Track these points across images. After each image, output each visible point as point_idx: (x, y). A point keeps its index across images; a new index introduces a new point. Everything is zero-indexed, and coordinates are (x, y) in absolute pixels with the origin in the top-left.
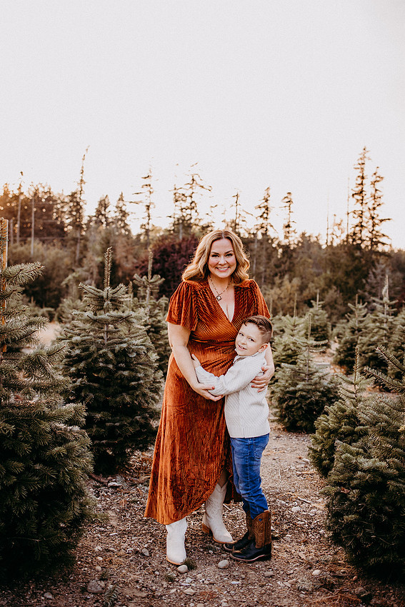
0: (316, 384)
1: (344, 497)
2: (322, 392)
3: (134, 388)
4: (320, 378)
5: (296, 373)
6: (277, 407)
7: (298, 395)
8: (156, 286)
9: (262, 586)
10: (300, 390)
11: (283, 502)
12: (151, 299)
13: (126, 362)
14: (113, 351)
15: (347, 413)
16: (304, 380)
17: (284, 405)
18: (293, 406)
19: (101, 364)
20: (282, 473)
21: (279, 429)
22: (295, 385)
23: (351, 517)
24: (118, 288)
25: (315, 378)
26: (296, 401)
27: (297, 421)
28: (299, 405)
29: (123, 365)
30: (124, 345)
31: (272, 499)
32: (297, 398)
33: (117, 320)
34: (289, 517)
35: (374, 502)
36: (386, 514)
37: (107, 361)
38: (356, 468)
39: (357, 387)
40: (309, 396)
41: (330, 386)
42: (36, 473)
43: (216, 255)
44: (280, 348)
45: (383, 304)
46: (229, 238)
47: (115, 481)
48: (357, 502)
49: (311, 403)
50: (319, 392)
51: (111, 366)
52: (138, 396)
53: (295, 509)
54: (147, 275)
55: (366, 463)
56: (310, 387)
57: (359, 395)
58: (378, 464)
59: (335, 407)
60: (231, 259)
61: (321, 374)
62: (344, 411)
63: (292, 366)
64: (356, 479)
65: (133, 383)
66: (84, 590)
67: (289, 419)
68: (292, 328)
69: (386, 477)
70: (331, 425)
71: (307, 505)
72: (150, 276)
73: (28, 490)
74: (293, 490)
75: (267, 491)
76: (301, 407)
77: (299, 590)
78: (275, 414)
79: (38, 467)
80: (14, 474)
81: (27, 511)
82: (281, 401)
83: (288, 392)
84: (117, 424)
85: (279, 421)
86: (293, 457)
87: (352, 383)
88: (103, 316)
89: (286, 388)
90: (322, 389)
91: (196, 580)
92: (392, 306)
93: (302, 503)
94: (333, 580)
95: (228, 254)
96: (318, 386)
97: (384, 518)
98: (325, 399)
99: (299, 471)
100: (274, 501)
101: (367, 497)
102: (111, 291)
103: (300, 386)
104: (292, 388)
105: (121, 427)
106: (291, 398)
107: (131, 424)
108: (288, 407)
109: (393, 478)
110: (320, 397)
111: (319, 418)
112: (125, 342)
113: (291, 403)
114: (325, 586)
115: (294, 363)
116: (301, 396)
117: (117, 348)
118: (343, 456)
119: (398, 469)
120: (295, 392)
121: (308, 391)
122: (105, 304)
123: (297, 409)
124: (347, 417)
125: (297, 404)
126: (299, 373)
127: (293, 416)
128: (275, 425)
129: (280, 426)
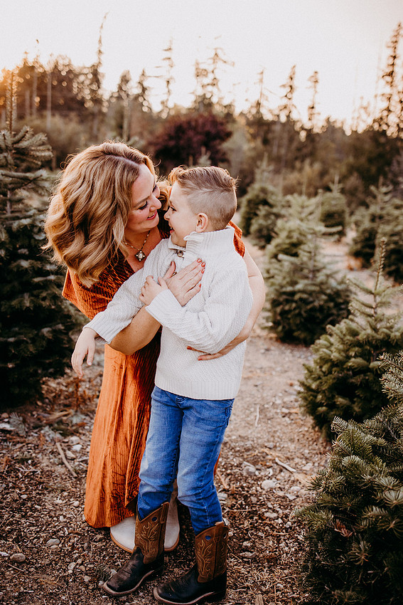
0: (322, 283)
2: (329, 295)
3: (39, 287)
4: (328, 276)
5: (298, 269)
6: (269, 311)
7: (297, 297)
10: (300, 291)
11: (252, 469)
13: (29, 247)
14: (9, 230)
15: (360, 337)
16: (307, 278)
17: (279, 310)
18: (290, 311)
20: (262, 410)
21: (271, 339)
22: (294, 283)
25: (321, 277)
26: (294, 305)
27: (294, 331)
28: (297, 311)
29: (24, 251)
30: (26, 222)
31: (236, 461)
32: (296, 302)
34: (254, 499)
39: (378, 299)
40: (311, 299)
41: (340, 287)
44: (283, 235)
47: (8, 422)
49: (314, 309)
50: (325, 294)
53: (267, 484)
56: (313, 288)
57: (379, 311)
59: (343, 327)
61: (328, 272)
62: (354, 333)
63: (293, 259)
65: (37, 280)
67: (284, 327)
68: (300, 209)
70: (335, 356)
71: (288, 474)
74: (271, 445)
75: (233, 445)
76: (299, 314)
78: (267, 319)
82: (275, 303)
83: (285, 293)
84: (11, 340)
85: (271, 329)
86: (283, 381)
87: (371, 293)
89: (282, 287)
90: (328, 291)
93: (281, 471)
96: (324, 287)
98: (332, 304)
99: (287, 408)
100: (239, 466)
103: (299, 287)
104: (289, 289)
105: (17, 344)
106: (287, 301)
107: (34, 340)
108: (283, 313)
110: (326, 301)
111: (317, 341)
112: (30, 217)
113: (287, 308)
115: (296, 255)
116: (301, 299)
117: (15, 225)
118: (346, 460)
120: (293, 294)
121: (310, 293)
123: (295, 316)
124: (359, 344)
125: (295, 309)
126: (302, 270)
127: (289, 324)
128: (264, 333)
129: (273, 335)
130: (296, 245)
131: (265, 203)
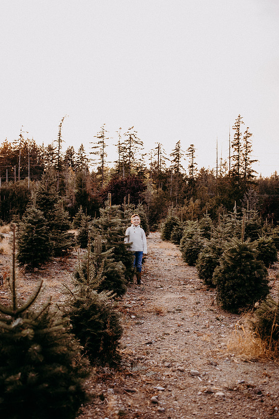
1: (202, 266)
4: (202, 244)
10: (194, 248)
18: (191, 255)
22: (192, 247)
23: (204, 270)
25: (200, 244)
35: (209, 265)
38: (205, 257)
45: (234, 215)
48: (205, 266)
55: (207, 256)
58: (210, 255)
63: (191, 240)
64: (205, 260)
67: (189, 261)
68: (191, 226)
69: (212, 259)
78: (184, 259)
82: (186, 253)
89: (188, 248)
92: (238, 215)
96: (201, 247)
106: (190, 252)
109: (214, 258)
116: (194, 251)
119: (216, 257)
120: (192, 249)
121: (197, 249)
126: (194, 243)
129: (186, 264)
130: (192, 235)
131: (175, 224)
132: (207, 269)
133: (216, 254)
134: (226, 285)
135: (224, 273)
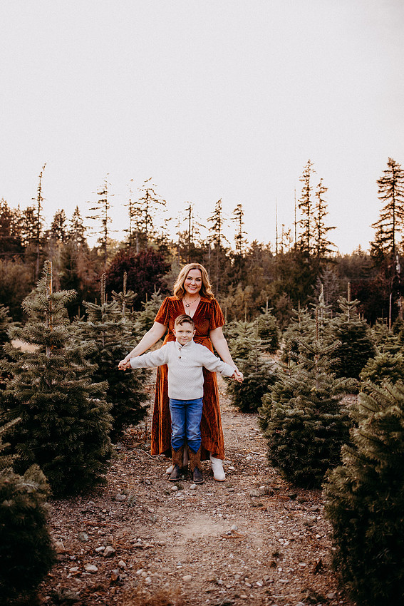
0: (263, 374)
1: (278, 436)
2: (269, 380)
3: (128, 377)
4: (267, 369)
5: (248, 367)
6: (233, 394)
7: (249, 382)
8: (131, 300)
9: (227, 495)
10: (251, 379)
11: (240, 455)
12: (126, 311)
14: (111, 351)
15: (284, 390)
16: (254, 371)
17: (239, 392)
18: (246, 391)
19: (103, 361)
20: (239, 439)
21: (236, 411)
23: (283, 446)
24: (112, 304)
25: (263, 369)
26: (248, 387)
27: (250, 403)
28: (251, 391)
30: (120, 346)
32: (249, 385)
33: (112, 328)
35: (296, 436)
36: (304, 442)
37: (107, 358)
38: (285, 416)
40: (258, 383)
41: (274, 375)
42: (81, 424)
43: (190, 278)
44: (235, 348)
45: (319, 310)
46: (200, 270)
47: (117, 446)
48: (286, 437)
49: (260, 388)
50: (266, 379)
51: (110, 362)
52: (130, 383)
53: (248, 458)
54: (123, 291)
55: (290, 412)
56: (259, 376)
58: (297, 412)
59: (276, 386)
60: (199, 283)
61: (267, 366)
62: (282, 388)
63: (245, 361)
64: (284, 423)
66: (113, 499)
67: (243, 402)
68: (244, 330)
69: (302, 420)
71: (257, 455)
72: (125, 292)
73: (77, 435)
74: (247, 448)
75: (228, 449)
77: (251, 496)
78: (232, 399)
79: (82, 421)
80: (69, 425)
81: (78, 448)
85: (235, 405)
86: (247, 428)
87: (288, 368)
88: (100, 324)
90: (268, 377)
91: (184, 494)
92: (327, 310)
93: (254, 455)
94: (272, 490)
95: (197, 280)
96: (265, 375)
97: (303, 445)
99: (252, 437)
100: (234, 455)
101: (292, 433)
102: (107, 306)
103: (251, 375)
105: (119, 406)
107: (127, 404)
108: (243, 393)
109: (308, 420)
110: (267, 384)
111: (264, 395)
112: (119, 344)
113: (244, 389)
114: (268, 494)
115: (246, 358)
116: (252, 383)
117: (114, 348)
119: (311, 414)
120: (247, 381)
121: (257, 379)
122: (103, 316)
123: (249, 394)
124: (284, 392)
125: (249, 389)
126: (250, 366)
127: (246, 399)
128: (232, 408)
129: (236, 409)
130: (247, 350)
132: (290, 445)
133: (311, 407)
134: (370, 533)
135: (361, 493)
